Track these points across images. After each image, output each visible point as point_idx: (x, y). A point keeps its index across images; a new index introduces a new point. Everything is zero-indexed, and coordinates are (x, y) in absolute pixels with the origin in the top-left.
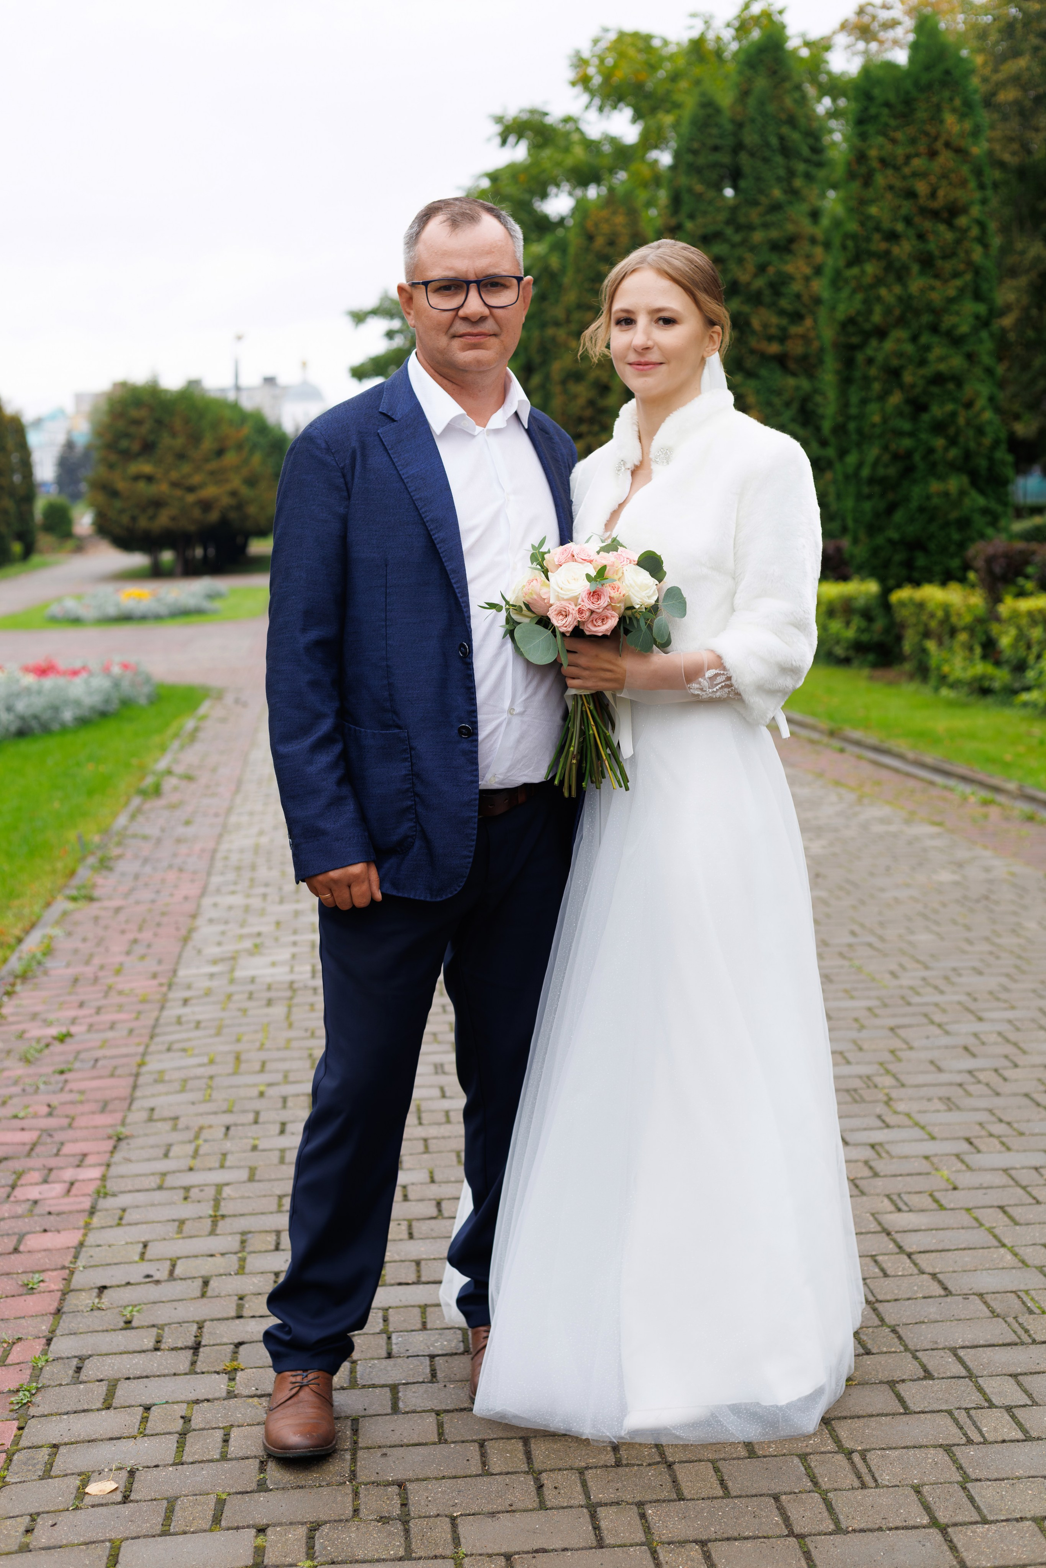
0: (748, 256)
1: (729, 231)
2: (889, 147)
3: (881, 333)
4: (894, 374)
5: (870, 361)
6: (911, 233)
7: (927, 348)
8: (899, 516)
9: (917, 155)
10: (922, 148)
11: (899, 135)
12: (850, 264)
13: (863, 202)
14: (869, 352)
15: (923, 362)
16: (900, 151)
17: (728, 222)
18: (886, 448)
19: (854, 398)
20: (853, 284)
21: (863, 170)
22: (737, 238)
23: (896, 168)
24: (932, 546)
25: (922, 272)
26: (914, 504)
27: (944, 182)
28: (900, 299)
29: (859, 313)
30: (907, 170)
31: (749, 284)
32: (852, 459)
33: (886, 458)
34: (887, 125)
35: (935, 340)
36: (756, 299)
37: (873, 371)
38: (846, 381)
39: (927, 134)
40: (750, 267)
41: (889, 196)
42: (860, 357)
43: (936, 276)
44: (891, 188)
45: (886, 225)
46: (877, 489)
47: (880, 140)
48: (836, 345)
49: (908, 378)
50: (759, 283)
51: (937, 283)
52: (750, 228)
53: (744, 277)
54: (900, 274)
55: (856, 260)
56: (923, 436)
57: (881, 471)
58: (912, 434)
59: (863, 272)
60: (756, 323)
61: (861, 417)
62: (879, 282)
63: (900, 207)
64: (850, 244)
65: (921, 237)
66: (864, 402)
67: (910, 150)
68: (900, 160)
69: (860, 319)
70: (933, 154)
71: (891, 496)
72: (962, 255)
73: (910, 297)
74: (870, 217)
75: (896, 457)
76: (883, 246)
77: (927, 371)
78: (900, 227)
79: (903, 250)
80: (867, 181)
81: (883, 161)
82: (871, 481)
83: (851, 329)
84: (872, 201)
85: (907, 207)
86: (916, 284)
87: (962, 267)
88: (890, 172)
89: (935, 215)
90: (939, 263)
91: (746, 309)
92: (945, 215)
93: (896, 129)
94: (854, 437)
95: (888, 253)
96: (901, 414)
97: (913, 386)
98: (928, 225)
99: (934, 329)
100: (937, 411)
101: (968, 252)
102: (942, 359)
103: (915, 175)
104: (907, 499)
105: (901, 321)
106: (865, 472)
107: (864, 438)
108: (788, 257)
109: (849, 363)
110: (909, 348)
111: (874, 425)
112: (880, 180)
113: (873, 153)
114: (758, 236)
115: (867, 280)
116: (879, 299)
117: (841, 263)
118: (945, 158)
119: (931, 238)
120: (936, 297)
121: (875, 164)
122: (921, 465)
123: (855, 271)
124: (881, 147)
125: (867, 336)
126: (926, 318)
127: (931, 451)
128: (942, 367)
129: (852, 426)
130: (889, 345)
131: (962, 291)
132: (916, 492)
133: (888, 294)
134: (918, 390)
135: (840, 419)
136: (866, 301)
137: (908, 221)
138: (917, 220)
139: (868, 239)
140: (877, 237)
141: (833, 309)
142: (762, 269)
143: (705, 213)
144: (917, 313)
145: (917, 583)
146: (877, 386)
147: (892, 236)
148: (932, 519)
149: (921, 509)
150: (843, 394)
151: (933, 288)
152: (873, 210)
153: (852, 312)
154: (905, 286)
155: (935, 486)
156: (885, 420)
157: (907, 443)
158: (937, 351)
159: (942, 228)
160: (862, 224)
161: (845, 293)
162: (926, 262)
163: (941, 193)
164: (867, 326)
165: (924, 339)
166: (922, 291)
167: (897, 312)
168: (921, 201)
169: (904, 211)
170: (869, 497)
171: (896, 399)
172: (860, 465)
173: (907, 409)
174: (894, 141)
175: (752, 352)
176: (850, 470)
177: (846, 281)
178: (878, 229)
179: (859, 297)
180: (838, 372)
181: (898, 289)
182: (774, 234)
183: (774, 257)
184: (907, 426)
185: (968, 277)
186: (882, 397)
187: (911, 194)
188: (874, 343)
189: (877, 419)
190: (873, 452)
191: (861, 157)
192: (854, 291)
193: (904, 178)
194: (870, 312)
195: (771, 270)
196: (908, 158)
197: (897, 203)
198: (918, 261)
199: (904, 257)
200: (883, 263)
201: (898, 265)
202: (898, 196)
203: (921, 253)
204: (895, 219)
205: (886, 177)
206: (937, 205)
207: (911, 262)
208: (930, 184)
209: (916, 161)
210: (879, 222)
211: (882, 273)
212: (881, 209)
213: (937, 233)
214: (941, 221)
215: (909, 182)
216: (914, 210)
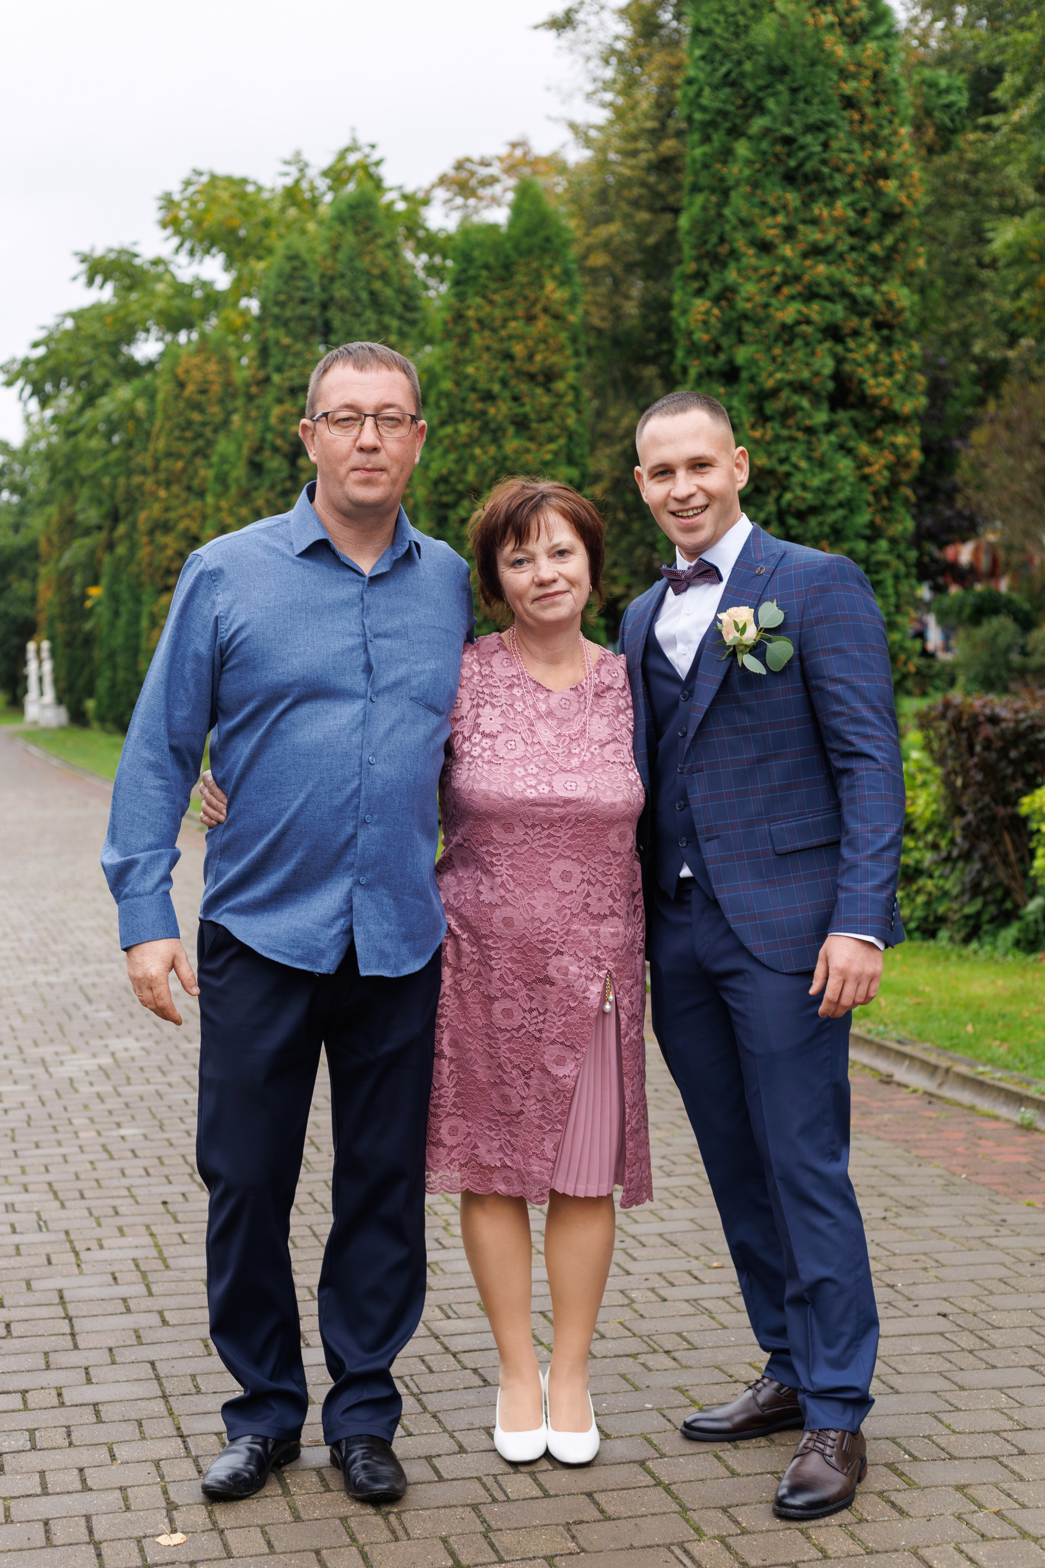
2: (488, 309)
3: (475, 493)
6: (507, 394)
9: (515, 318)
10: (521, 313)
11: (498, 298)
12: (444, 423)
13: (459, 361)
14: (462, 512)
16: (498, 314)
20: (447, 442)
21: (460, 330)
23: (494, 330)
25: (518, 434)
27: (542, 346)
28: (495, 457)
29: (451, 473)
30: (503, 333)
34: (485, 287)
39: (525, 298)
41: (486, 356)
42: (453, 515)
43: (531, 439)
44: (488, 349)
45: (482, 385)
47: (479, 301)
48: (428, 503)
51: (532, 446)
54: (496, 434)
55: (450, 419)
59: (457, 431)
62: (473, 441)
63: (496, 369)
64: (445, 402)
65: (516, 399)
67: (508, 313)
68: (497, 323)
69: (453, 479)
70: (531, 319)
72: (557, 419)
73: (506, 456)
74: (467, 377)
76: (479, 406)
78: (496, 388)
79: (499, 411)
80: (464, 341)
81: (480, 322)
83: (442, 487)
84: (469, 361)
85: (504, 368)
86: (512, 444)
87: (556, 431)
88: (487, 333)
89: (531, 377)
90: (534, 425)
92: (541, 379)
93: (494, 291)
95: (484, 413)
98: (523, 387)
101: (563, 418)
103: (512, 337)
109: (442, 521)
112: (477, 339)
113: (471, 313)
115: (462, 439)
116: (473, 458)
118: (543, 323)
119: (527, 400)
120: (531, 458)
121: (472, 324)
123: (449, 429)
124: (479, 308)
131: (556, 453)
133: (484, 454)
136: (460, 460)
137: (504, 383)
138: (513, 382)
139: (464, 400)
140: (473, 396)
147: (489, 397)
151: (527, 450)
152: (470, 370)
154: (500, 447)
159: (539, 391)
160: (458, 383)
162: (521, 424)
163: (538, 358)
164: (461, 486)
166: (516, 452)
168: (518, 364)
169: (500, 373)
174: (492, 303)
177: (440, 439)
181: (492, 450)
185: (562, 441)
187: (508, 356)
191: (458, 317)
193: (501, 340)
194: (464, 470)
196: (506, 321)
197: (494, 364)
198: (513, 423)
199: (500, 418)
200: (478, 424)
201: (493, 425)
202: (495, 358)
203: (517, 415)
204: (491, 380)
205: (483, 338)
206: (533, 368)
207: (506, 424)
208: (527, 347)
209: (513, 324)
210: (475, 382)
211: (476, 433)
212: (477, 369)
213: (533, 396)
214: (538, 384)
215: (506, 345)
216: (511, 372)
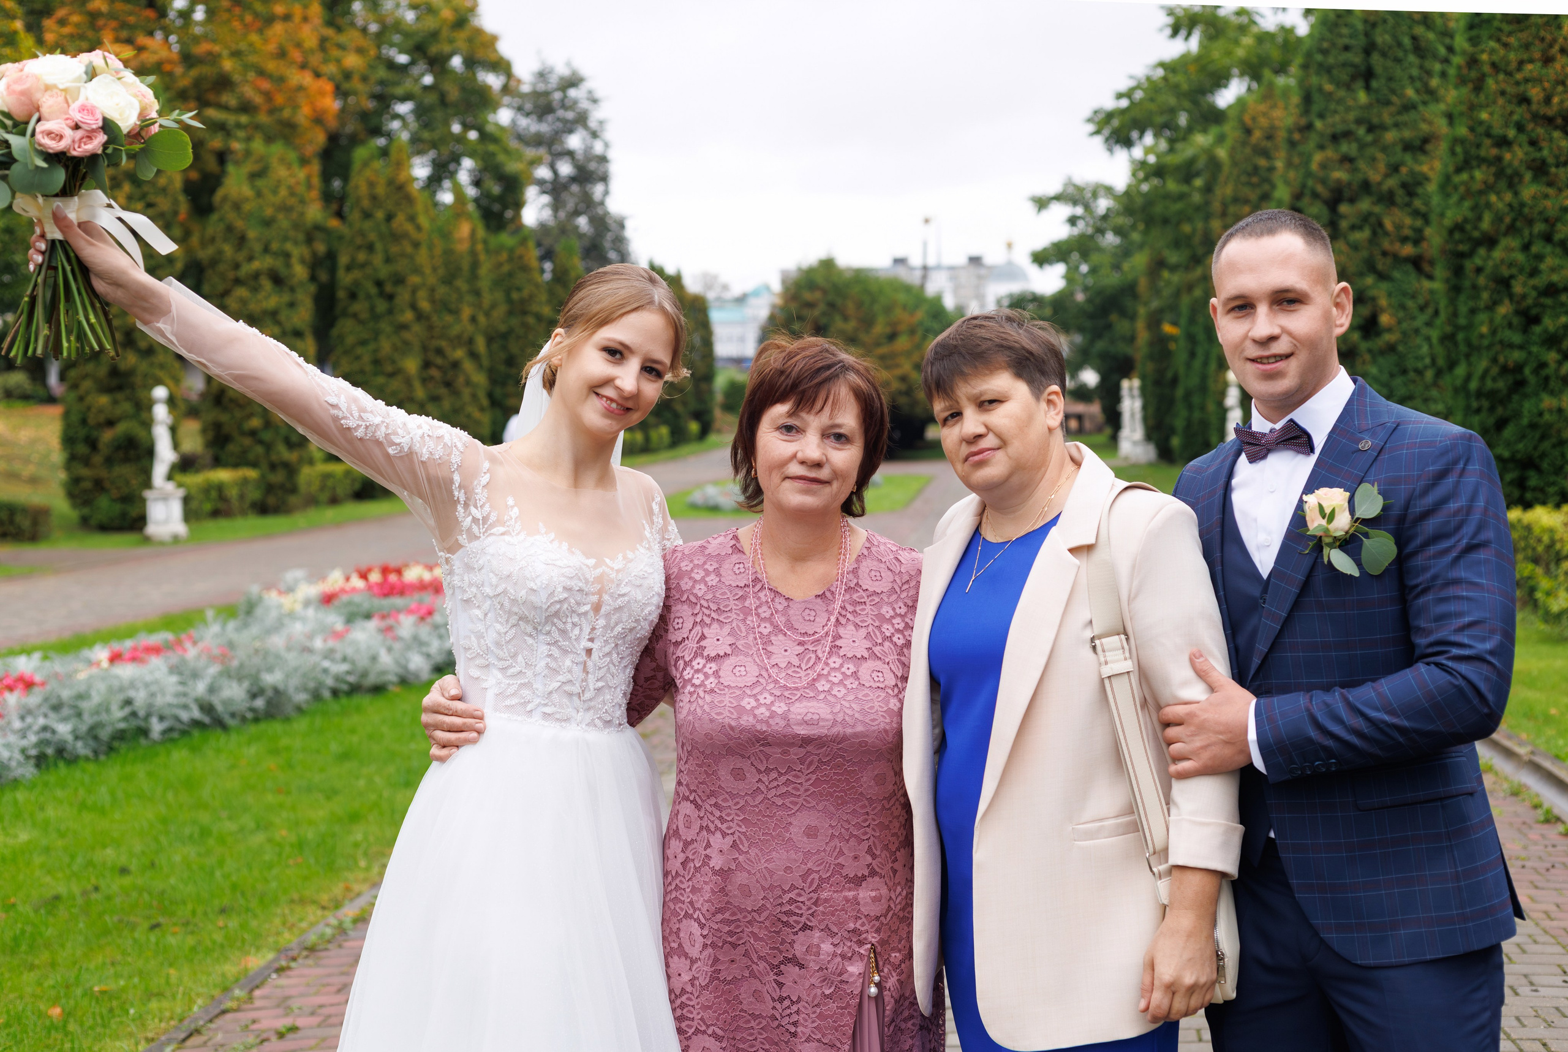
0: (1380, 156)
1: (1361, 131)
2: (1502, 52)
3: (1490, 242)
4: (1504, 283)
5: (1479, 270)
6: (1523, 138)
7: (1540, 258)
8: (1508, 432)
9: (1531, 61)
10: (1537, 55)
11: (1512, 40)
12: (1459, 170)
13: (1472, 107)
14: (1478, 261)
15: (1534, 272)
16: (1512, 56)
17: (1359, 122)
18: (1494, 360)
19: (1463, 309)
20: (1462, 189)
21: (1474, 74)
22: (1369, 138)
23: (1509, 74)
24: (1545, 465)
25: (1535, 179)
26: (1525, 421)
27: (1560, 88)
28: (1510, 205)
29: (1466, 220)
30: (1519, 76)
31: (1380, 184)
32: (1461, 371)
33: (1495, 371)
34: (1500, 30)
35: (1548, 249)
36: (1388, 199)
37: (1481, 280)
38: (1455, 290)
39: (1543, 39)
40: (1382, 167)
41: (1501, 101)
42: (1469, 265)
43: (1550, 184)
44: (1503, 93)
45: (1497, 130)
46: (1485, 404)
47: (1493, 44)
48: (1443, 252)
49: (1518, 288)
50: (1392, 183)
51: (1551, 191)
52: (1383, 127)
53: (1375, 177)
54: (1513, 181)
55: (1465, 165)
56: (1535, 349)
57: (1489, 384)
58: (1521, 347)
59: (1472, 178)
60: (1388, 224)
61: (1470, 327)
62: (1489, 188)
63: (1512, 113)
64: (1459, 149)
65: (1533, 143)
66: (1473, 311)
67: (1523, 55)
68: (1513, 66)
69: (1468, 227)
70: (1548, 60)
71: (1500, 411)
73: (1522, 205)
74: (1481, 123)
75: (1505, 370)
76: (1495, 151)
77: (1539, 281)
78: (1511, 133)
79: (1516, 156)
80: (1478, 86)
81: (1494, 65)
82: (1479, 394)
83: (1457, 236)
84: (1482, 107)
85: (1520, 112)
86: (1529, 191)
88: (1501, 77)
89: (1549, 121)
90: (1553, 170)
91: (1377, 209)
92: (1559, 122)
93: (1510, 34)
94: (1463, 348)
95: (1499, 159)
96: (1510, 325)
97: (1524, 297)
98: (1540, 131)
99: (1548, 238)
100: (1549, 323)
102: (1553, 270)
103: (1527, 80)
104: (1517, 415)
105: (1512, 229)
106: (1473, 385)
107: (1473, 349)
108: (1422, 158)
109: (1458, 271)
110: (1520, 257)
111: (1482, 336)
112: (1491, 84)
113: (1484, 57)
114: (1390, 136)
115: (1477, 186)
116: (1488, 205)
117: (1451, 169)
118: (1561, 63)
119: (1544, 144)
120: (1550, 206)
121: (1487, 69)
122: (1532, 380)
123: (1464, 176)
124: (1492, 51)
125: (1477, 243)
126: (1539, 227)
127: (1543, 365)
128: (1555, 278)
129: (1460, 336)
130: (1497, 254)
132: (1528, 406)
133: (1499, 201)
134: (1530, 301)
135: (1449, 329)
136: (1475, 208)
137: (1520, 128)
138: (1530, 126)
139: (1478, 146)
140: (1488, 142)
141: (1442, 215)
142: (1395, 169)
143: (1335, 112)
144: (1530, 222)
145: (1527, 506)
146: (1485, 295)
147: (1503, 142)
148: (1543, 438)
149: (1533, 426)
150: (1453, 301)
151: (1546, 196)
152: (1484, 116)
153: (1460, 219)
154: (1516, 194)
155: (1547, 402)
156: (1494, 332)
157: (1517, 356)
158: (1549, 262)
159: (1557, 135)
160: (1472, 129)
161: (1455, 198)
162: (1540, 169)
163: (1556, 100)
164: (1476, 234)
165: (1534, 249)
166: (1534, 198)
167: (1508, 220)
168: (1534, 107)
169: (1516, 117)
170: (1478, 411)
171: (1504, 309)
172: (1468, 378)
173: (1516, 321)
174: (1506, 45)
175: (1385, 254)
176: (1459, 382)
177: (1456, 188)
178: (1488, 135)
179: (1467, 204)
180: (1447, 281)
181: (1508, 197)
182: (1407, 134)
183: (1408, 158)
184: (1517, 338)
186: (1491, 307)
187: (1524, 100)
188: (1482, 251)
189: (1484, 329)
190: (1483, 364)
191: (1473, 61)
192: (1462, 199)
193: (1518, 83)
194: (1480, 218)
195: (1404, 170)
196: (1521, 63)
197: (1509, 108)
198: (1529, 168)
199: (1516, 163)
200: (1493, 169)
201: (1509, 171)
202: (1510, 102)
203: (1534, 160)
204: (1506, 125)
205: (1497, 82)
206: (1550, 112)
207: (1523, 169)
208: (1544, 90)
209: (1530, 67)
210: (1490, 127)
211: (1491, 179)
212: (1491, 114)
213: (1551, 140)
214: (1556, 128)
215: (1522, 88)
216: (1528, 116)
